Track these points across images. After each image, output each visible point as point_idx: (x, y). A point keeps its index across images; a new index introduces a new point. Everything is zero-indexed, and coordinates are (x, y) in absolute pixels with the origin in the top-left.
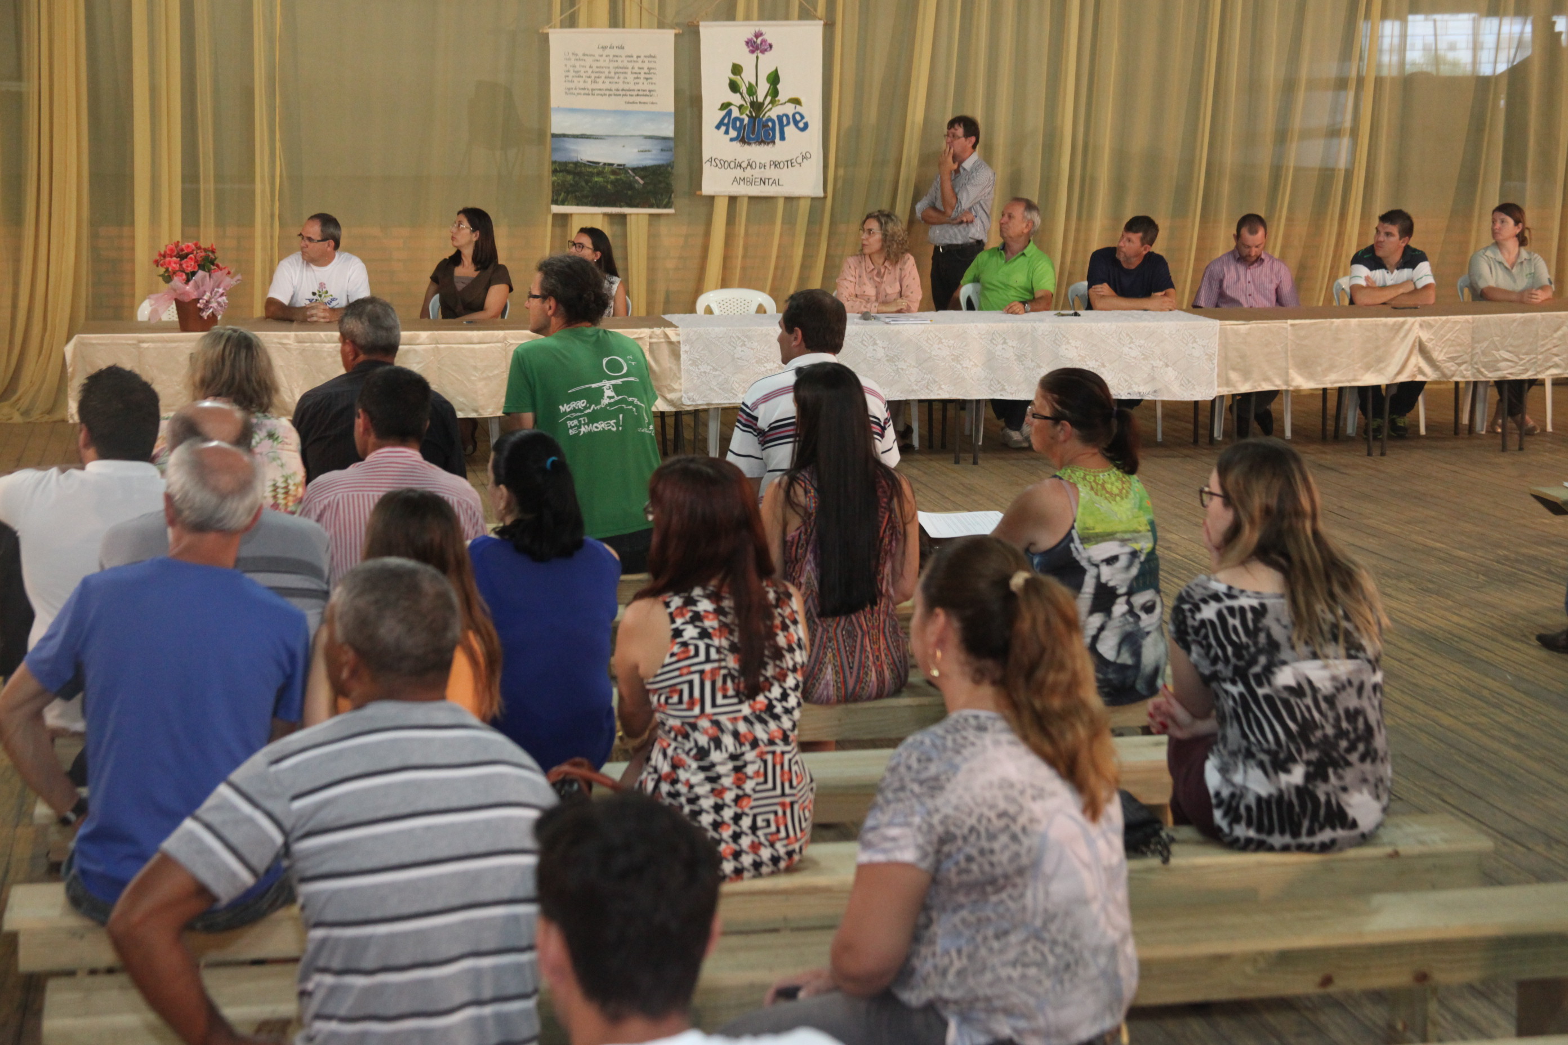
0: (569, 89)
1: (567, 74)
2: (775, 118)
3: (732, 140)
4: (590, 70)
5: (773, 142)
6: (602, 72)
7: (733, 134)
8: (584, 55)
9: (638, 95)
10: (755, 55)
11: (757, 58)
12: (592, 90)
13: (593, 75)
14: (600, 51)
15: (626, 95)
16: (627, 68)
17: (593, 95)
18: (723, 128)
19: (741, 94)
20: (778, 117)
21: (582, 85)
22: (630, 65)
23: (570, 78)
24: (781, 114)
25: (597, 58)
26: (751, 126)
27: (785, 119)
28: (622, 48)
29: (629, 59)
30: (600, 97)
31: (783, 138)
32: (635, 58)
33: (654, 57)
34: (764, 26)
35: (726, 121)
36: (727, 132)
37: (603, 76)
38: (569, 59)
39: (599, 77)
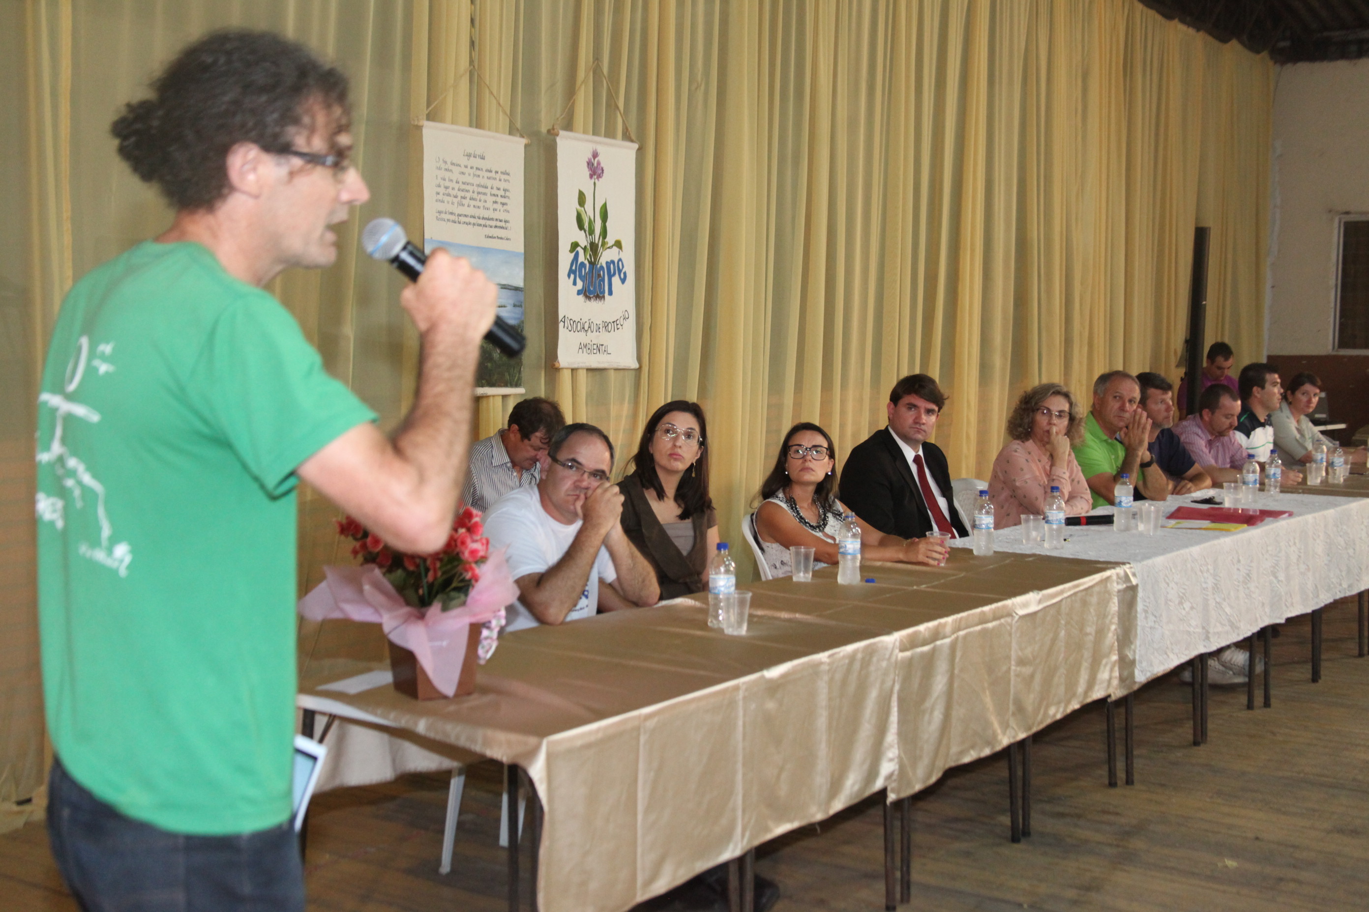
0: (440, 212)
1: (439, 190)
2: (604, 265)
3: (579, 293)
4: (457, 186)
5: (604, 297)
6: (468, 191)
7: (580, 284)
8: (453, 164)
9: (496, 227)
10: (593, 181)
11: (595, 184)
12: (459, 215)
13: (460, 194)
14: (464, 161)
15: (485, 226)
16: (486, 187)
17: (459, 223)
18: (572, 276)
19: (585, 231)
20: (607, 263)
21: (450, 208)
22: (489, 183)
23: (440, 197)
24: (609, 261)
25: (464, 170)
26: (591, 275)
27: (612, 266)
28: (483, 158)
29: (489, 175)
30: (465, 225)
31: (610, 293)
32: (493, 175)
33: (508, 174)
34: (600, 143)
35: (574, 268)
36: (575, 283)
37: (468, 195)
38: (439, 168)
39: (464, 198)
